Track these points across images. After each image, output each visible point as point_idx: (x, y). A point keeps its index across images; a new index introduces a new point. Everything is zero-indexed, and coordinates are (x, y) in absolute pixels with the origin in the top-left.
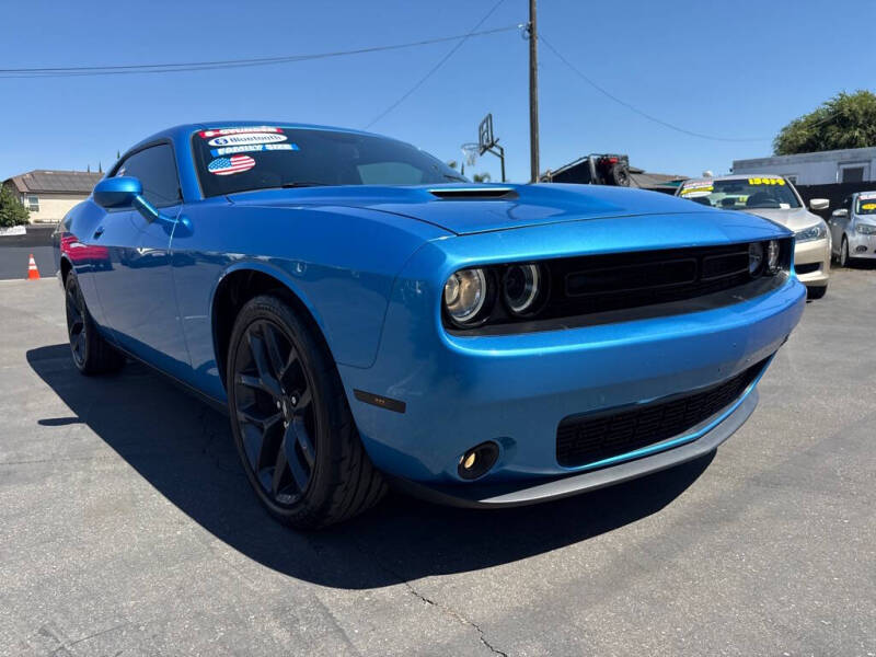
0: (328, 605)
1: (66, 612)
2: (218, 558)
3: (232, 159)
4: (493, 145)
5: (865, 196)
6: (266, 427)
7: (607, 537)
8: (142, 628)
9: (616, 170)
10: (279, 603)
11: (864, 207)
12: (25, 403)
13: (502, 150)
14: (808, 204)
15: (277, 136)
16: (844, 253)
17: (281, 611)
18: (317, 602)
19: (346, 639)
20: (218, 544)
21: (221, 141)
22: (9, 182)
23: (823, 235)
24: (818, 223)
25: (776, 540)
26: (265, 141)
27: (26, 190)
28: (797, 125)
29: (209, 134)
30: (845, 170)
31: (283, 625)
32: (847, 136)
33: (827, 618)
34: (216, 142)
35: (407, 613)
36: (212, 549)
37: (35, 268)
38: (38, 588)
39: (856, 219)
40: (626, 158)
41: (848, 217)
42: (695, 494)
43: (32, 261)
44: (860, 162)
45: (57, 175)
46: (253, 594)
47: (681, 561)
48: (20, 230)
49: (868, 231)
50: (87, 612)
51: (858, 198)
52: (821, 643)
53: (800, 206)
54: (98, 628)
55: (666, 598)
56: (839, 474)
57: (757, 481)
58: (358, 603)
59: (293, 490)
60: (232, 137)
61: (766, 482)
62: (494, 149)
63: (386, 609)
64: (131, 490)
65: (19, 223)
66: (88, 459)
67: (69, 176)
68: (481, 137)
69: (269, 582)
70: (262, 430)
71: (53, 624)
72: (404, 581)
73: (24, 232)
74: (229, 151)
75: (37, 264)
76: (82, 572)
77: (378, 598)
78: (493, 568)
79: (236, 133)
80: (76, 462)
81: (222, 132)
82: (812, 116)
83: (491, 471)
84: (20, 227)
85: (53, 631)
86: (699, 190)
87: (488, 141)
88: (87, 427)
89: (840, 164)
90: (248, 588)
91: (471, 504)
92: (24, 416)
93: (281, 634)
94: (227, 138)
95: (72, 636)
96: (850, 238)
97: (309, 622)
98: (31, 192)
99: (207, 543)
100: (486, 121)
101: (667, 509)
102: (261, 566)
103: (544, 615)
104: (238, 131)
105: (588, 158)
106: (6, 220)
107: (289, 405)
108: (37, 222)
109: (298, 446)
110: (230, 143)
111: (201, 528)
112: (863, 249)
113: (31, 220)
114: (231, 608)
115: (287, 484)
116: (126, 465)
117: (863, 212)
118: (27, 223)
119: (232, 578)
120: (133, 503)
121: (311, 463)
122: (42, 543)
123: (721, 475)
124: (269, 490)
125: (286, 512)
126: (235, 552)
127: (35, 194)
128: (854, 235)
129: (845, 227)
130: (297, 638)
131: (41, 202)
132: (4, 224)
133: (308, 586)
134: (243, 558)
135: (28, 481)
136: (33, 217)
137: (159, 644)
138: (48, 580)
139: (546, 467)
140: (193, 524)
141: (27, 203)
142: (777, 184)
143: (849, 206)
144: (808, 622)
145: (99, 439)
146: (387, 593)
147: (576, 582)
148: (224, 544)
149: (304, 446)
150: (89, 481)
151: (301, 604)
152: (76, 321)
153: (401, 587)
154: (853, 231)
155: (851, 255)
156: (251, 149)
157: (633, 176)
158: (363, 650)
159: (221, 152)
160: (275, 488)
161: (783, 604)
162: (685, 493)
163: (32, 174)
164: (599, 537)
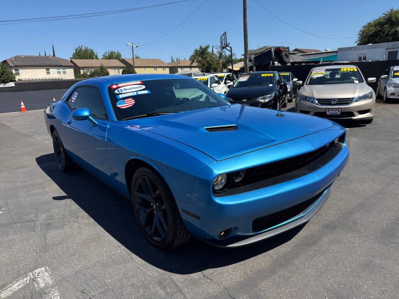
0: (175, 281)
1: (88, 284)
2: (135, 262)
3: (125, 100)
4: (227, 46)
5: (396, 68)
6: (148, 212)
7: (271, 252)
8: (115, 290)
9: (283, 54)
10: (158, 279)
11: (395, 74)
12: (44, 188)
13: (231, 48)
14: (366, 80)
15: (141, 86)
16: (385, 95)
17: (160, 283)
18: (171, 279)
19: (183, 294)
20: (134, 256)
21: (120, 91)
22: (5, 62)
23: (371, 97)
24: (369, 91)
25: (330, 253)
26: (137, 90)
27: (13, 65)
28: (370, 25)
29: (114, 87)
30: (389, 52)
31: (161, 289)
32: (393, 30)
33: (343, 284)
34: (118, 91)
35: (203, 284)
36: (132, 258)
37: (24, 107)
38: (76, 275)
39: (391, 80)
40: (288, 48)
41: (387, 79)
42: (304, 233)
43: (22, 104)
44: (396, 48)
45: (26, 58)
46: (149, 276)
47: (296, 262)
48: (12, 84)
49: (396, 86)
50: (95, 284)
51: (393, 69)
52: (339, 294)
53: (363, 82)
54: (100, 290)
55: (290, 277)
56: (358, 222)
57: (327, 226)
58: (186, 279)
59: (159, 236)
60: (123, 88)
61: (331, 227)
62: (228, 48)
63: (195, 282)
64: (97, 232)
65: (11, 81)
66: (77, 217)
67: (31, 58)
68: (221, 43)
69: (154, 272)
70: (146, 213)
71: (85, 289)
72: (200, 271)
73: (14, 85)
74: (123, 96)
75: (25, 105)
76: (89, 268)
77: (192, 278)
78: (231, 266)
79: (125, 86)
80: (73, 218)
81: (120, 85)
82: (377, 20)
83: (230, 236)
84: (12, 83)
85: (85, 291)
86: (319, 74)
87: (225, 44)
88: (72, 200)
89: (387, 49)
90: (147, 274)
91: (224, 247)
92: (46, 195)
93: (161, 292)
94: (122, 88)
95: (93, 293)
96: (388, 88)
97: (170, 287)
98: (16, 66)
99: (129, 255)
100: (223, 35)
101: (293, 239)
102: (150, 265)
103: (248, 284)
104: (125, 84)
105: (271, 48)
106: (5, 80)
107: (156, 205)
108: (19, 80)
109: (160, 221)
110: (124, 92)
111: (126, 249)
112: (393, 94)
113: (17, 80)
114: (143, 282)
115: (156, 233)
116: (92, 220)
117: (395, 77)
118: (15, 81)
119: (141, 270)
120: (100, 238)
121: (166, 230)
122: (71, 256)
123: (315, 224)
124: (150, 235)
125: (158, 244)
126: (140, 259)
127: (17, 67)
128: (389, 87)
129: (386, 83)
130: (167, 293)
131: (20, 71)
132: (4, 82)
133: (168, 273)
134: (144, 262)
135: (57, 228)
136: (17, 78)
137: (122, 296)
138: (78, 272)
139: (249, 233)
140: (123, 247)
141: (14, 72)
142: (354, 70)
143: (388, 73)
144: (336, 286)
145: (79, 207)
146: (195, 276)
147: (259, 271)
148: (136, 256)
149: (162, 220)
150: (80, 228)
151: (167, 280)
152: (58, 150)
153: (199, 273)
154: (389, 85)
155: (388, 97)
156: (132, 94)
157: (291, 55)
158: (189, 298)
159: (121, 96)
160: (152, 234)
161: (329, 279)
162: (300, 232)
163: (15, 58)
164: (268, 252)
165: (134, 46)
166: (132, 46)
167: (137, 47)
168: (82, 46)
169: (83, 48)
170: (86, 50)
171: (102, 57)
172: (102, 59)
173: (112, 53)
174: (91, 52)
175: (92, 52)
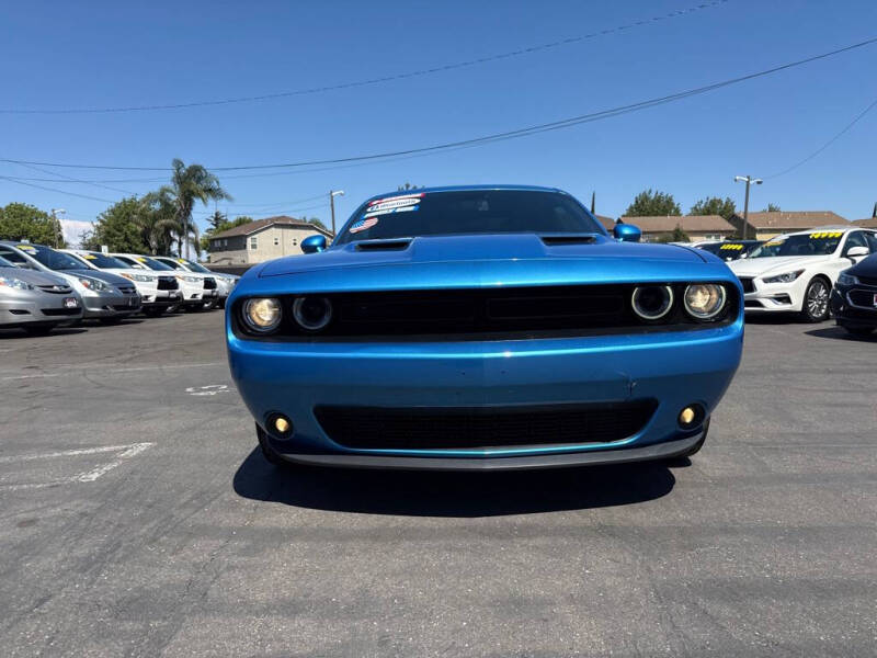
83: (293, 435)
110: (378, 209)
156: (386, 212)
165: (751, 182)
166: (748, 182)
167: (759, 183)
168: (650, 191)
169: (653, 196)
170: (658, 199)
171: (690, 211)
172: (690, 215)
173: (714, 203)
174: (667, 202)
175: (669, 202)
